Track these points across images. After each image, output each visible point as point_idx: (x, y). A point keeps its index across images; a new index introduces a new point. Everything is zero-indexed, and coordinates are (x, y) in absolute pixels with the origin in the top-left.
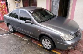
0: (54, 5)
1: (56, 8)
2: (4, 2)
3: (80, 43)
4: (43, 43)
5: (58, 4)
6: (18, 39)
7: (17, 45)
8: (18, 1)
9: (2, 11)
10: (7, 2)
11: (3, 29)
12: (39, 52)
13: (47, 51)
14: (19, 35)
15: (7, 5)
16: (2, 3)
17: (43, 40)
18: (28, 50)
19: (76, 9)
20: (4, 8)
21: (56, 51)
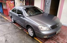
0: (47, 4)
1: (48, 7)
2: (13, 2)
3: (60, 36)
4: (29, 32)
5: (50, 4)
6: (16, 27)
7: (12, 31)
8: (22, 1)
9: (11, 8)
10: (15, 2)
11: (9, 20)
12: (25, 38)
13: (31, 37)
14: (17, 25)
15: (15, 4)
16: (11, 2)
17: (29, 29)
18: (18, 35)
19: (63, 8)
20: (12, 6)
21: (37, 38)
